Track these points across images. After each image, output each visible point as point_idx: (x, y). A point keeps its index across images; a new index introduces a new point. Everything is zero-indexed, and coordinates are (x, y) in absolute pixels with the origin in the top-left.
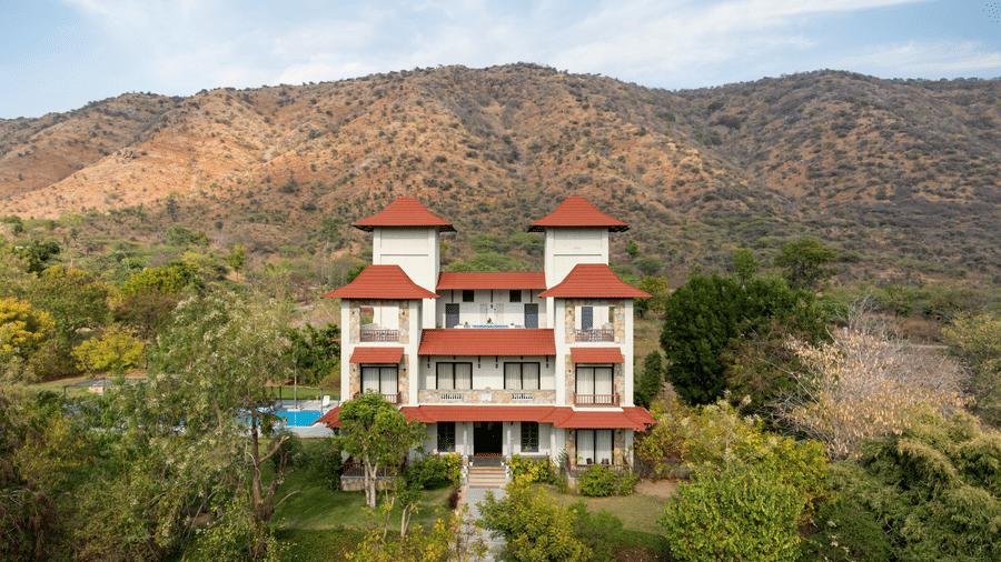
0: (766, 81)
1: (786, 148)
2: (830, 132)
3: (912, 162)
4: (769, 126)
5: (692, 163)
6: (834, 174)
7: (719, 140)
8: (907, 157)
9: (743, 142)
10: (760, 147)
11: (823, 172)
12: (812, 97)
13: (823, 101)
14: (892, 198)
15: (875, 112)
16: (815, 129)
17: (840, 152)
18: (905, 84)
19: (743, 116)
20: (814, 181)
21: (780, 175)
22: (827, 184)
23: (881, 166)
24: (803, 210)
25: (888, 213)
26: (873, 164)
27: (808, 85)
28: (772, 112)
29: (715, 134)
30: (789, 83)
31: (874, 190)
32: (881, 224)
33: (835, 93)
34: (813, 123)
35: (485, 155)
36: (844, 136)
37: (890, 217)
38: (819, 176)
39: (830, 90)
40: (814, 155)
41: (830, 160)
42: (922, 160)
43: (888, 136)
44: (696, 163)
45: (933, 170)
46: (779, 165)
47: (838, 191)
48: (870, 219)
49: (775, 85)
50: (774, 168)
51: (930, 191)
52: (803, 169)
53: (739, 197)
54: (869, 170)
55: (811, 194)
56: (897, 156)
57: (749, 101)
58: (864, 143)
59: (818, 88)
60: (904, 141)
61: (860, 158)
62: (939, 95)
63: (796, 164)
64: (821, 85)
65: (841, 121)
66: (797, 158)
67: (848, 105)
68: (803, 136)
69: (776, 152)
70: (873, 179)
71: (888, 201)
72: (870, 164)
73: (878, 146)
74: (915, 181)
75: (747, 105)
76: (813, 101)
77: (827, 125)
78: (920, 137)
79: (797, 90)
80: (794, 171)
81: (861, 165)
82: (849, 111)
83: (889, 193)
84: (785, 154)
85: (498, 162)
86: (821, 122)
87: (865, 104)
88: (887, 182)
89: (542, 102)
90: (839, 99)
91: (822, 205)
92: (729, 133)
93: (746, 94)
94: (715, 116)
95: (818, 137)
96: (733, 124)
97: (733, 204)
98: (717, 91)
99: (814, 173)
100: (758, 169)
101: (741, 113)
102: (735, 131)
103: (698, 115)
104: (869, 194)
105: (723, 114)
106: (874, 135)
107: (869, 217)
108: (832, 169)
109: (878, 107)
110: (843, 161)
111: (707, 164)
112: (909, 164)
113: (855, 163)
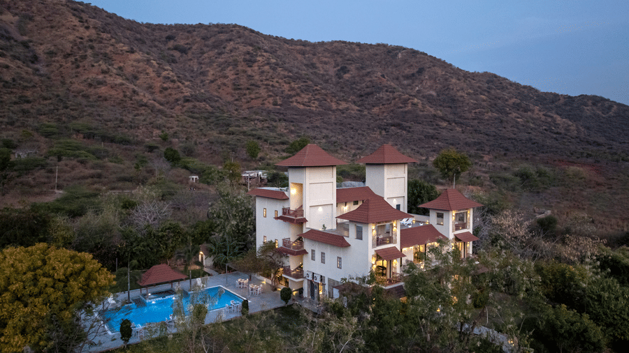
0: (200, 25)
1: (218, 70)
2: (243, 63)
3: (288, 85)
4: (206, 55)
5: (170, 76)
6: (248, 89)
7: (175, 60)
8: (285, 82)
9: (191, 63)
10: (202, 68)
11: (242, 87)
12: (231, 40)
13: (237, 43)
14: (280, 105)
15: (265, 54)
16: (234, 61)
17: (250, 76)
18: (274, 38)
19: (189, 46)
20: (237, 92)
21: (216, 87)
22: (245, 95)
23: (273, 86)
24: (236, 110)
25: (281, 114)
26: (269, 85)
27: (226, 32)
28: (207, 46)
29: (173, 56)
30: (216, 29)
31: (271, 100)
32: (280, 120)
33: (242, 40)
34: (232, 56)
35: (12, 56)
36: (251, 66)
37: (281, 116)
38: (239, 89)
39: (239, 37)
40: (235, 76)
41: (245, 80)
42: (293, 84)
43: (274, 69)
44: (172, 76)
45: (298, 91)
46: (215, 80)
47: (252, 99)
48: (274, 117)
49: (206, 29)
50: (212, 82)
51: (299, 103)
52: (229, 84)
53: (205, 101)
54: (267, 88)
55: (237, 100)
56: (280, 81)
57: (192, 37)
58: (263, 72)
59: (233, 35)
60: (282, 73)
61: (262, 81)
62: (291, 47)
63: (225, 81)
64: (234, 33)
65: (248, 57)
66: (226, 77)
67: (251, 48)
68: (227, 64)
69: (212, 72)
70: (271, 93)
71: (279, 107)
72: (267, 85)
73: (270, 74)
74: (290, 96)
75: (191, 40)
76: (232, 43)
77: (241, 59)
78: (290, 72)
79: (221, 35)
80: (225, 84)
81: (263, 84)
82: (252, 52)
83: (279, 102)
84: (218, 74)
85: (24, 63)
86: (236, 56)
87: (259, 48)
88: (277, 96)
89: (51, 18)
90: (245, 44)
91: (244, 107)
92: (181, 56)
93: (189, 32)
94: (171, 44)
95: (236, 65)
96: (183, 51)
97: (202, 105)
98: (170, 27)
99: (237, 87)
100: (202, 81)
101: (187, 44)
102: (185, 55)
103: (159, 42)
104: (269, 102)
105: (176, 43)
106: (267, 68)
107: (272, 116)
108: (246, 86)
109: (266, 51)
110: (253, 82)
111: (179, 77)
112: (286, 87)
113: (259, 83)
